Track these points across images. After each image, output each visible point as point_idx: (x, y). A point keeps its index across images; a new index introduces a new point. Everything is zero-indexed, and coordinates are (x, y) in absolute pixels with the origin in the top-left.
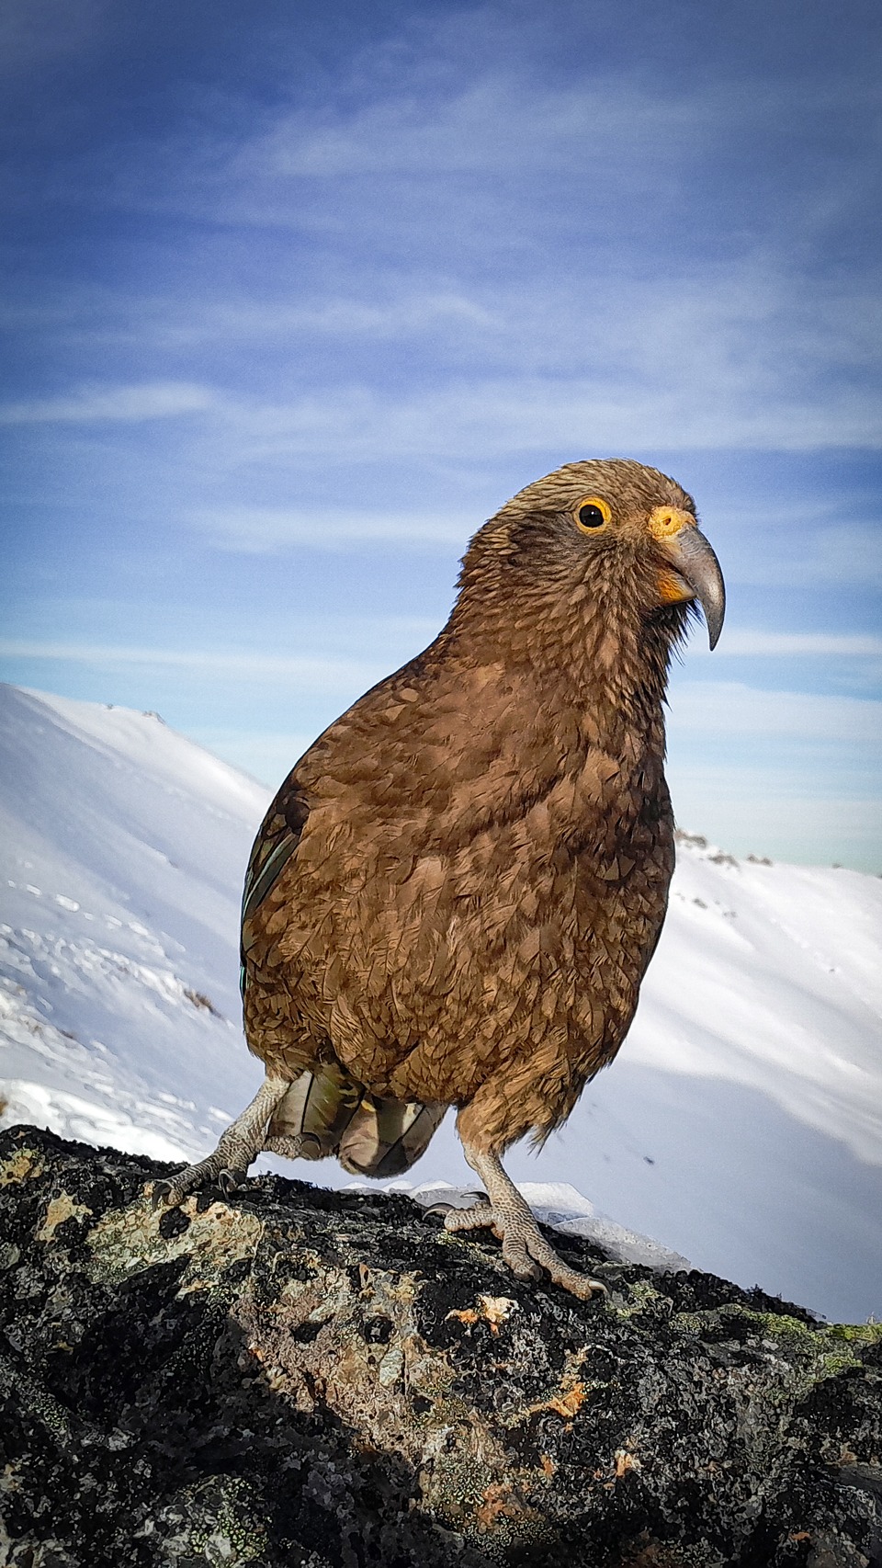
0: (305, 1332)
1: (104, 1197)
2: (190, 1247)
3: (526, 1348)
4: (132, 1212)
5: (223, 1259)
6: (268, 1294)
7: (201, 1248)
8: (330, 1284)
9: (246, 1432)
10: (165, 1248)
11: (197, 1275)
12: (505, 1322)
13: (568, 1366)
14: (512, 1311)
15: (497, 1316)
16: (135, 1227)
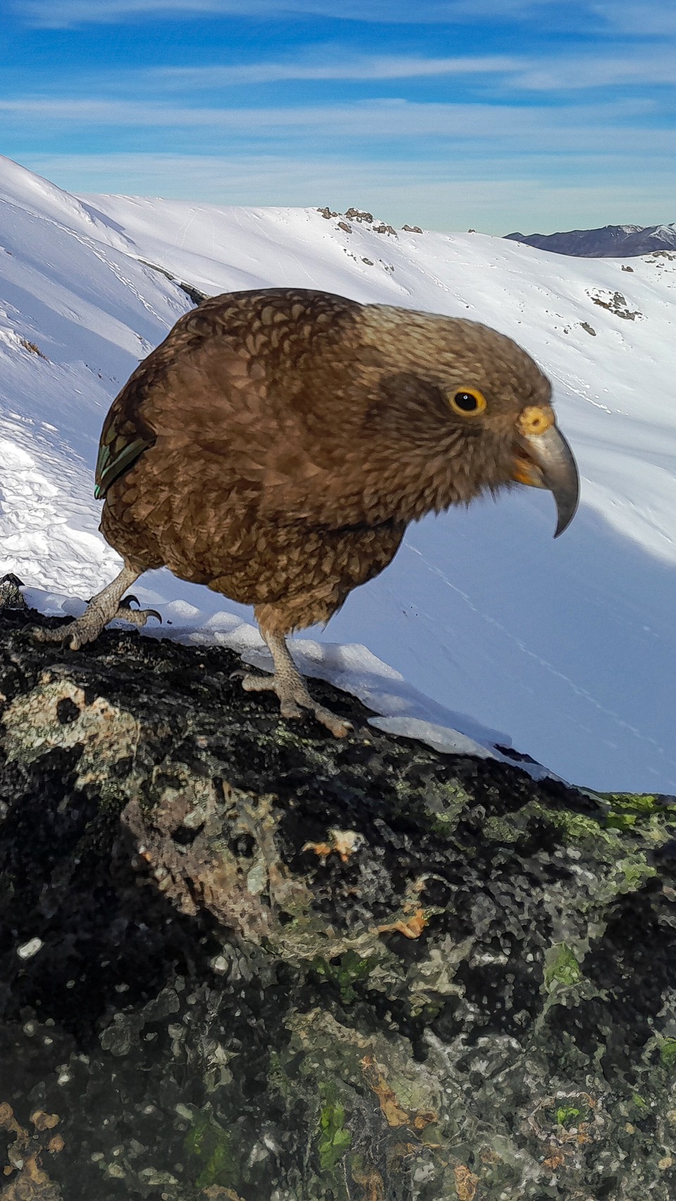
0: (184, 835)
1: (13, 685)
2: (82, 738)
3: (372, 876)
4: (35, 697)
5: (110, 753)
6: (150, 798)
7: (92, 738)
8: (198, 792)
9: (142, 926)
10: (62, 732)
11: (90, 766)
12: (354, 854)
13: (408, 892)
14: (359, 845)
15: (347, 849)
16: (37, 710)
